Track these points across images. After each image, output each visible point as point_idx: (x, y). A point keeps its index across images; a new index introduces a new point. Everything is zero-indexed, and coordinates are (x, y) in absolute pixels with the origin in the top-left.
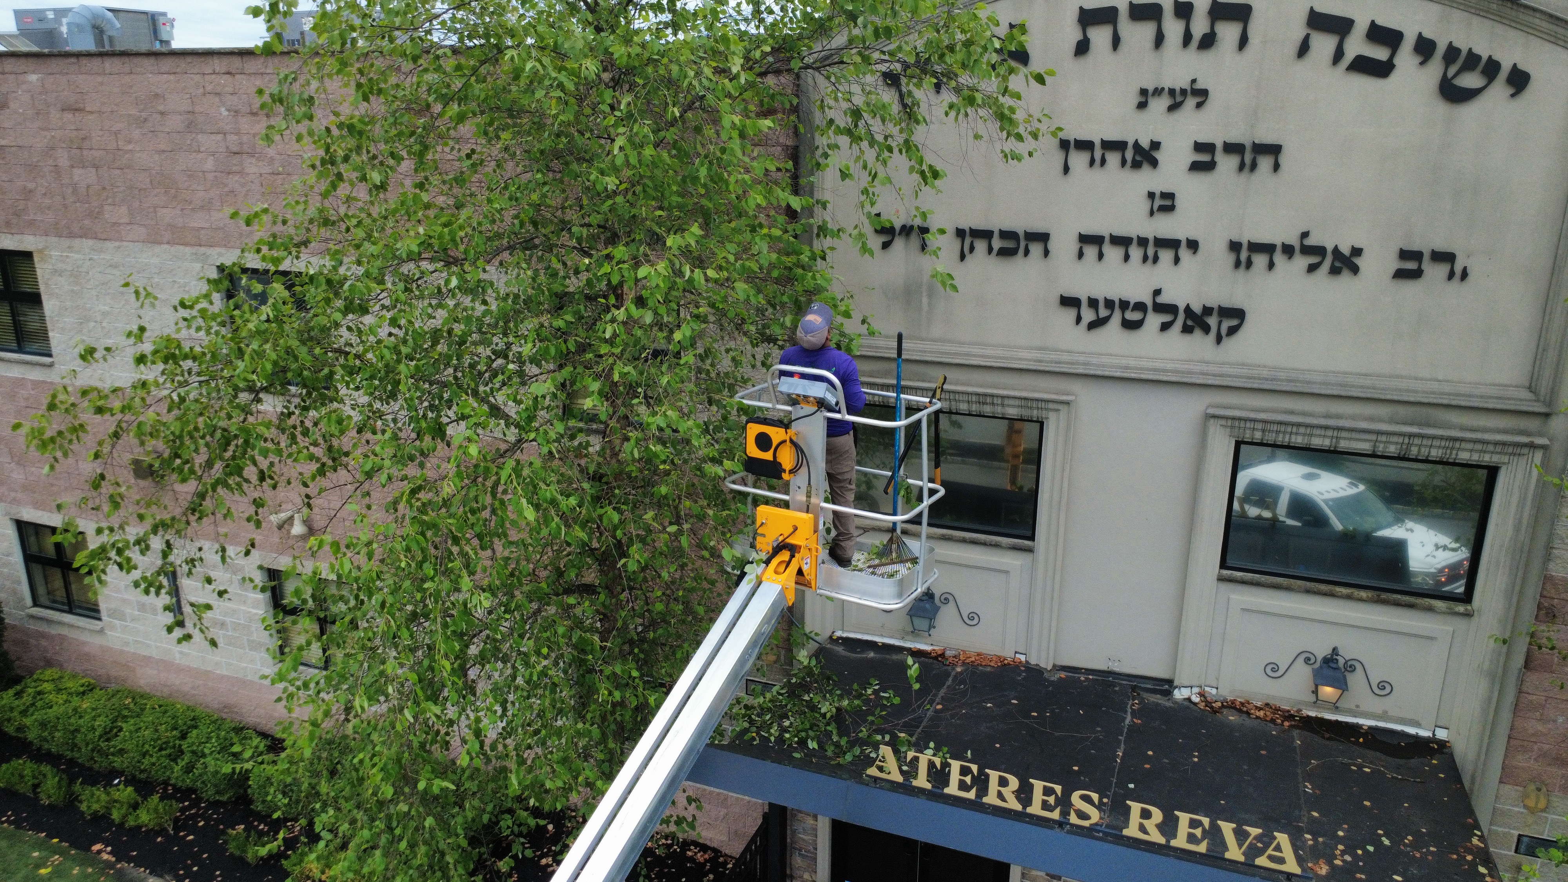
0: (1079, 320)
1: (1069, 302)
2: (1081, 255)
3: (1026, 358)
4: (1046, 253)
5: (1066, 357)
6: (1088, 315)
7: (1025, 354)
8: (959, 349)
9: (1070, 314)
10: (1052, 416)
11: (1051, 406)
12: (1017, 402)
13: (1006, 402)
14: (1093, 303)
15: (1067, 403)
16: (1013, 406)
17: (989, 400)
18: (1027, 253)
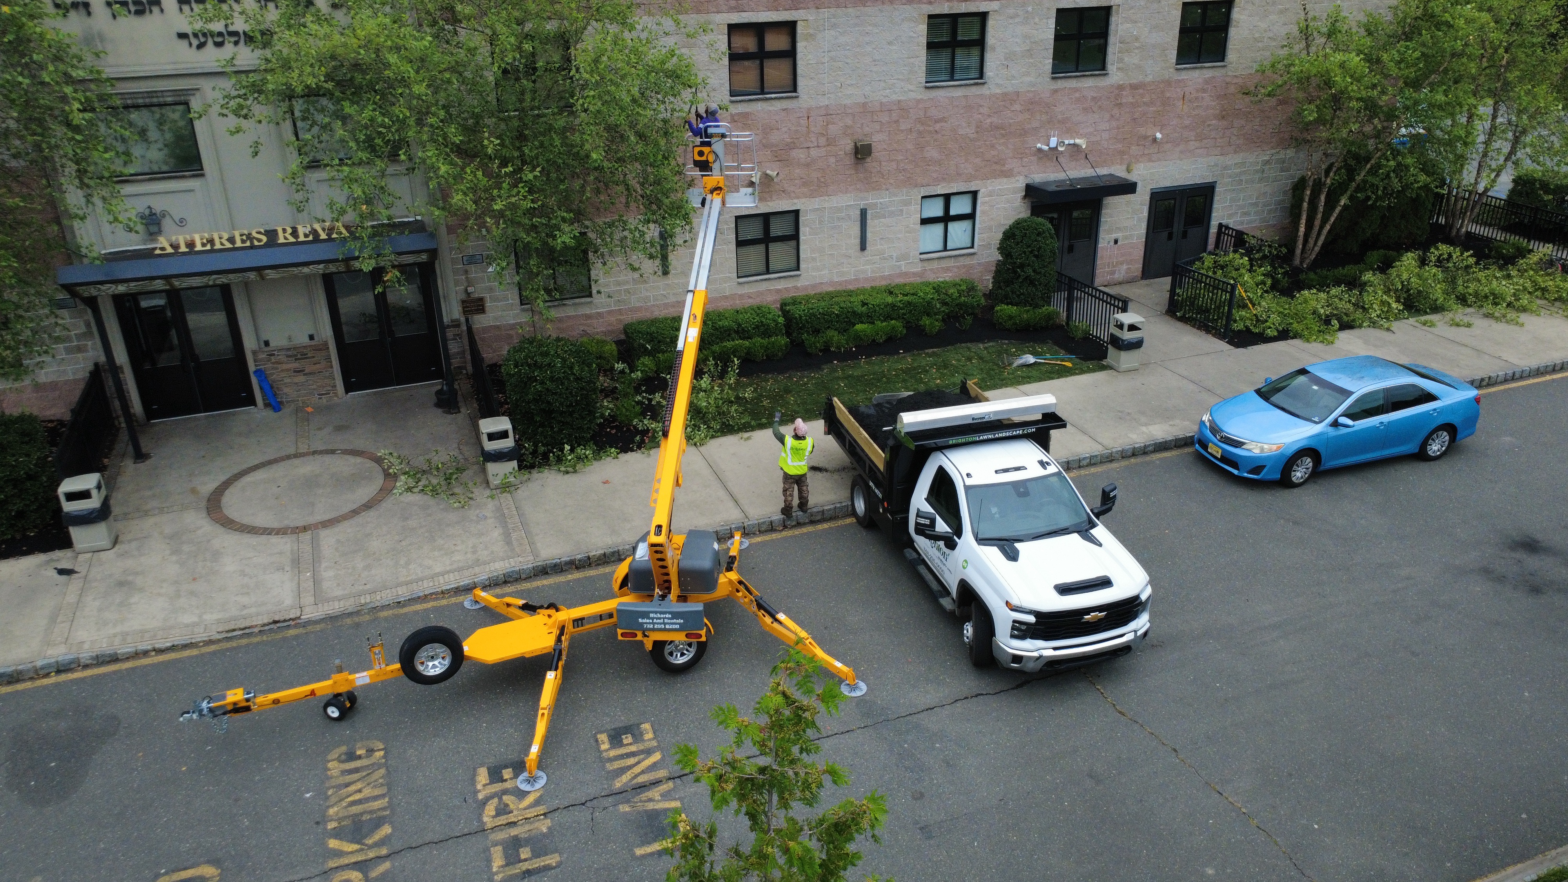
0: (191, 45)
1: (182, 36)
2: (181, 10)
3: (169, 69)
4: (162, 11)
5: (189, 66)
6: (195, 42)
7: (168, 67)
8: (129, 69)
9: (185, 43)
10: (191, 98)
11: (189, 92)
12: (170, 94)
13: (165, 94)
14: (196, 35)
15: (198, 89)
16: (170, 96)
17: (154, 95)
18: (151, 11)
